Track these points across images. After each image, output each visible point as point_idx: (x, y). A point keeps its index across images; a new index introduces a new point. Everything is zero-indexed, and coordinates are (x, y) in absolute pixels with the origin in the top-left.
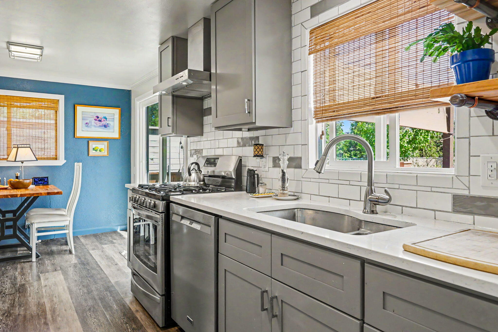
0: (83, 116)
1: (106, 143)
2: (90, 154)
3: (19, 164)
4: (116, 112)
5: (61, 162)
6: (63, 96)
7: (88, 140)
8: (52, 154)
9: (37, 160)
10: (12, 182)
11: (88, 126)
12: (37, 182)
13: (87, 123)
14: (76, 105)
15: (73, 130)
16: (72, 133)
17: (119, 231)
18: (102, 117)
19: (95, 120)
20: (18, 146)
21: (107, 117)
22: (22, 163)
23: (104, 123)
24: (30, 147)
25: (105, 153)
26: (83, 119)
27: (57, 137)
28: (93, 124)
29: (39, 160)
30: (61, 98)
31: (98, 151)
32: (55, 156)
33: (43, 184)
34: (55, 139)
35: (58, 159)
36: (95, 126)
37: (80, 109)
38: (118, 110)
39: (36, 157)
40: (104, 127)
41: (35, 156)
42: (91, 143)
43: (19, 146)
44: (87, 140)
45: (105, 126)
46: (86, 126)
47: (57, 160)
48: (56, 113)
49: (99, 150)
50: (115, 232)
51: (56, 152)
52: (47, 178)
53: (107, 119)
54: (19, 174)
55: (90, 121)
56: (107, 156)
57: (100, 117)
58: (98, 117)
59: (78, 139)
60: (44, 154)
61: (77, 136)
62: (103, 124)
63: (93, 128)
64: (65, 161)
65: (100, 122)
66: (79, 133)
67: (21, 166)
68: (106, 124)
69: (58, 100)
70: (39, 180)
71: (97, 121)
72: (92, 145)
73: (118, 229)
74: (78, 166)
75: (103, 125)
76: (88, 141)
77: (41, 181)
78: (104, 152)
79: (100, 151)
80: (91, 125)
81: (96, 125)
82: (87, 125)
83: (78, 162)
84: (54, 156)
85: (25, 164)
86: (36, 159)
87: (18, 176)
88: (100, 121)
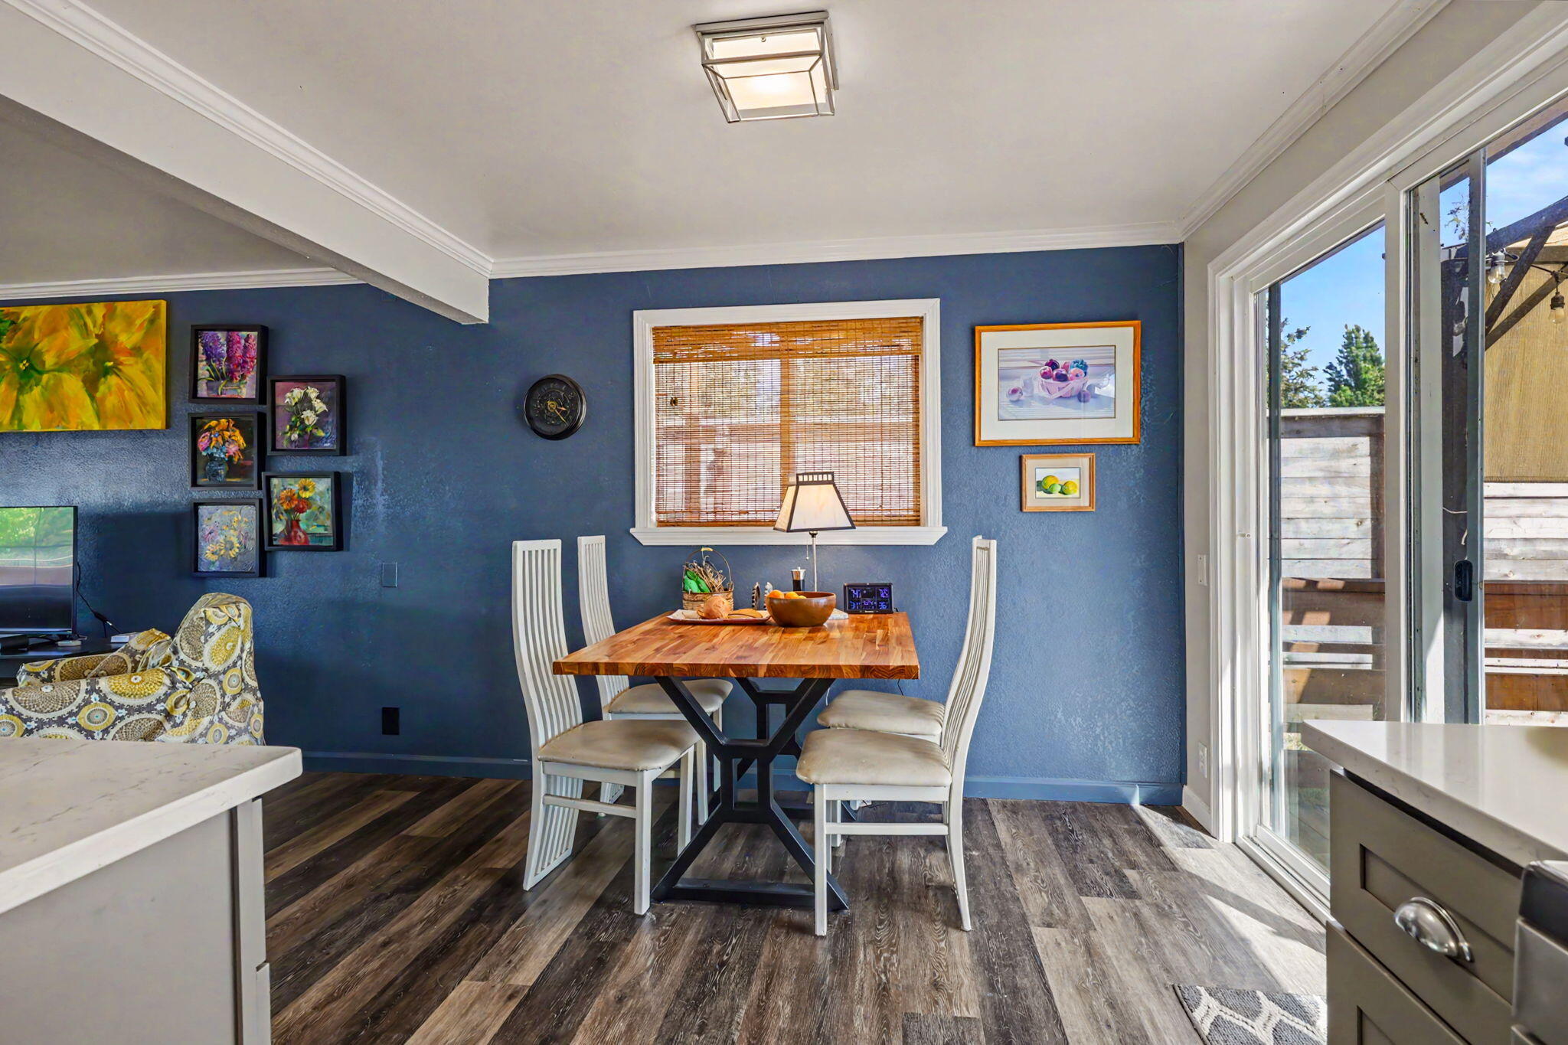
0: (1002, 365)
1: (1084, 461)
2: (1028, 504)
3: (805, 539)
4: (1122, 338)
5: (932, 532)
6: (936, 302)
7: (1022, 451)
8: (904, 504)
9: (853, 527)
10: (775, 602)
11: (1018, 401)
12: (859, 601)
13: (1014, 391)
14: (978, 328)
15: (970, 420)
16: (965, 431)
17: (1136, 803)
18: (1071, 362)
19: (1045, 375)
20: (797, 478)
21: (1088, 362)
22: (813, 535)
23: (1074, 385)
24: (832, 482)
25: (1079, 497)
26: (1000, 378)
27: (918, 448)
28: (1038, 391)
29: (860, 525)
30: (929, 309)
31: (1056, 494)
32: (915, 514)
33: (878, 611)
34: (914, 454)
35: (922, 521)
36: (1043, 400)
37: (991, 341)
38: (1132, 329)
39: (849, 517)
40: (1074, 401)
41: (847, 511)
42: (1030, 463)
43: (801, 478)
44: (1016, 452)
45: (1081, 397)
46: (1012, 402)
47: (919, 525)
48: (917, 364)
49: (1059, 488)
50: (1123, 808)
51: (917, 498)
52: (889, 587)
53: (1089, 370)
54: (802, 572)
55: (1025, 383)
56: (1090, 509)
57: (1061, 363)
58: (1053, 364)
59: (983, 451)
60: (881, 506)
61: (982, 439)
62: (1073, 388)
63: (1037, 409)
64: (945, 530)
65: (1062, 384)
66: (990, 430)
67: (811, 546)
68: (1085, 389)
69: (922, 319)
70: (864, 596)
71: (1051, 381)
72: (1036, 469)
73: (1132, 795)
74: (985, 553)
75: (1074, 393)
76: (1021, 458)
77: (869, 599)
78: (1077, 494)
79: (1062, 492)
80: (1032, 397)
81: (1045, 394)
82: (1015, 397)
83: (987, 536)
84: (911, 513)
85: (822, 539)
86: (851, 521)
87: (799, 581)
88: (1062, 378)
